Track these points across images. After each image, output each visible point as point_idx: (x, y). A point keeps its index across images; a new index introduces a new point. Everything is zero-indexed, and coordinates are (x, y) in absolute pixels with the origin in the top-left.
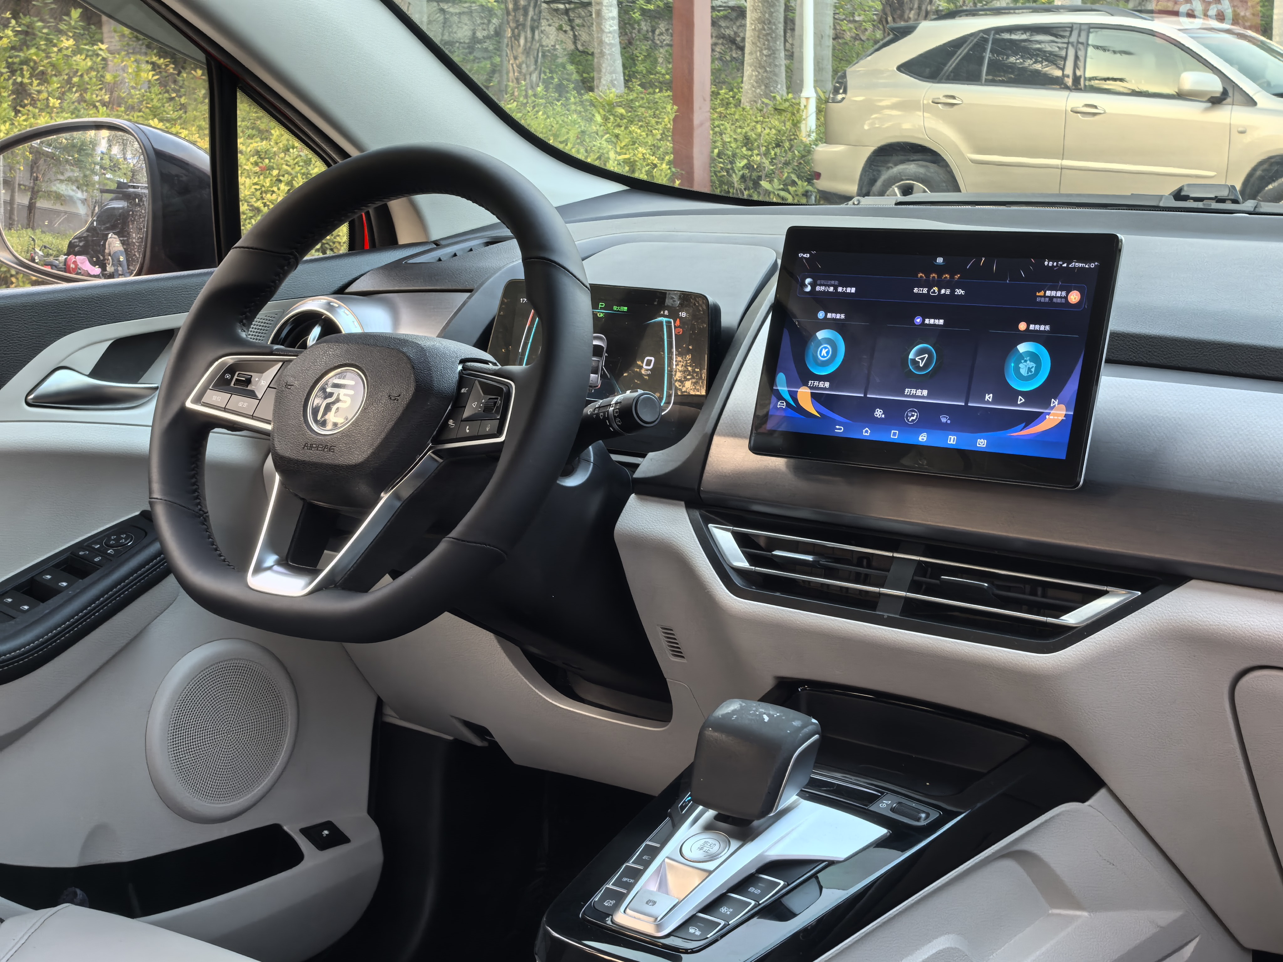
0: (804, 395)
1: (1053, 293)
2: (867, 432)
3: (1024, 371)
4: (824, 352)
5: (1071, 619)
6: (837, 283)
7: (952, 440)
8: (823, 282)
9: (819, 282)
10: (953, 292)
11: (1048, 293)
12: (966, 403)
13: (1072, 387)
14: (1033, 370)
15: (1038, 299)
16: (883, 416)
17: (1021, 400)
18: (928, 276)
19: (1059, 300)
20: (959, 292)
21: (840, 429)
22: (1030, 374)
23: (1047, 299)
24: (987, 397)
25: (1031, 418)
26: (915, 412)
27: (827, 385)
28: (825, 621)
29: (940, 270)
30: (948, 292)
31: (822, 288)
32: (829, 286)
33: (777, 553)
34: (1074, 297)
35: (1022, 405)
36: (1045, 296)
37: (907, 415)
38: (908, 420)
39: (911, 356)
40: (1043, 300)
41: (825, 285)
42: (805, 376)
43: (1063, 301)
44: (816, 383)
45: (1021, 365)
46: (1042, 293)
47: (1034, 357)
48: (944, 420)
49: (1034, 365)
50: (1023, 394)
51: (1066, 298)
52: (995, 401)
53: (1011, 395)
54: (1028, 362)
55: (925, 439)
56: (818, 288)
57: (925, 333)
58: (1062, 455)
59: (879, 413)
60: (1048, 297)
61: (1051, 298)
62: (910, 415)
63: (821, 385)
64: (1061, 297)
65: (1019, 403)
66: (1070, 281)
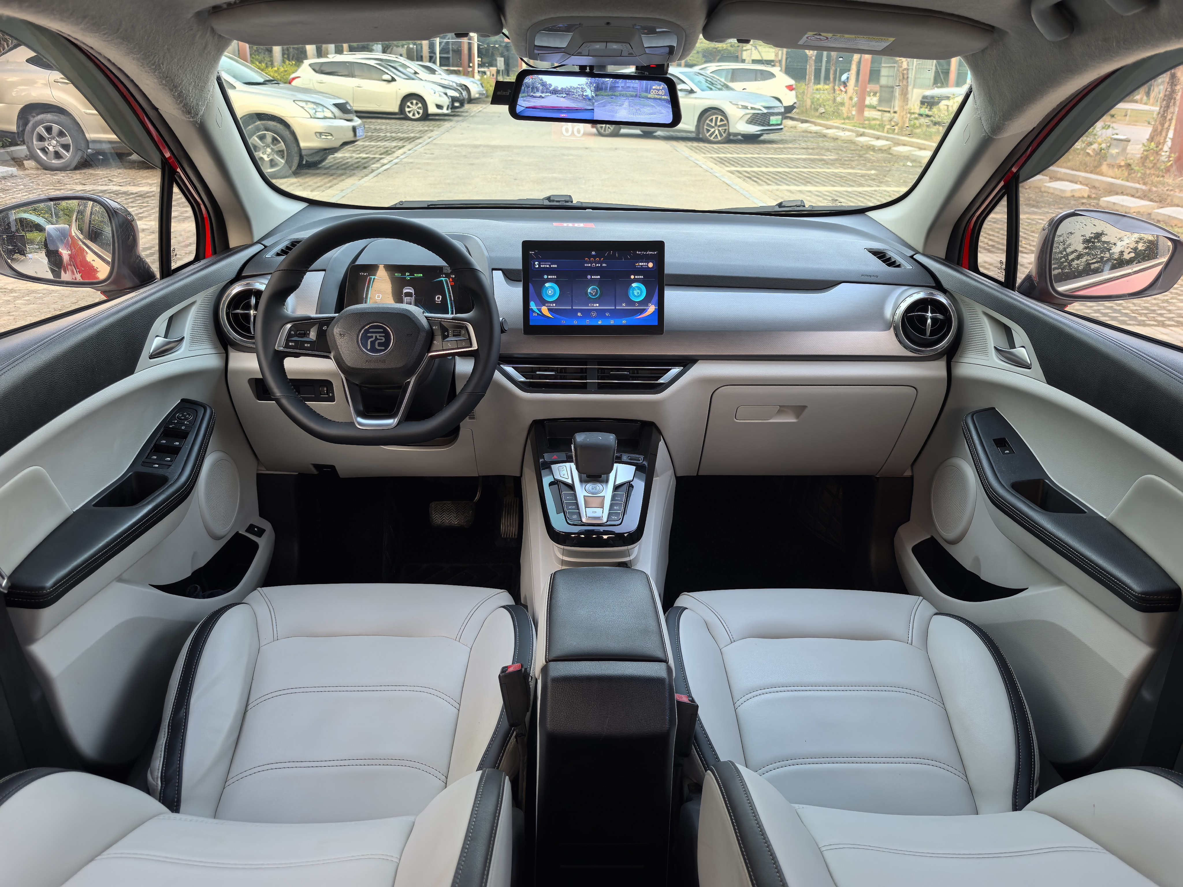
0: (545, 310)
1: (642, 264)
2: (576, 322)
3: (636, 294)
4: (550, 292)
5: (661, 381)
6: (550, 263)
7: (612, 322)
8: (543, 263)
12: (615, 307)
13: (656, 298)
16: (581, 315)
18: (590, 259)
19: (645, 266)
20: (604, 265)
21: (564, 322)
22: (638, 294)
23: (640, 266)
24: (623, 304)
25: (643, 311)
26: (595, 312)
27: (554, 305)
29: (594, 257)
30: (599, 265)
32: (547, 265)
33: (538, 373)
34: (651, 265)
35: (637, 306)
38: (592, 316)
39: (589, 291)
42: (544, 302)
44: (549, 305)
45: (634, 292)
46: (637, 264)
47: (639, 288)
48: (607, 315)
49: (640, 291)
50: (637, 302)
52: (626, 306)
53: (633, 303)
54: (637, 290)
55: (601, 322)
56: (542, 266)
57: (593, 282)
58: (656, 324)
66: (648, 259)
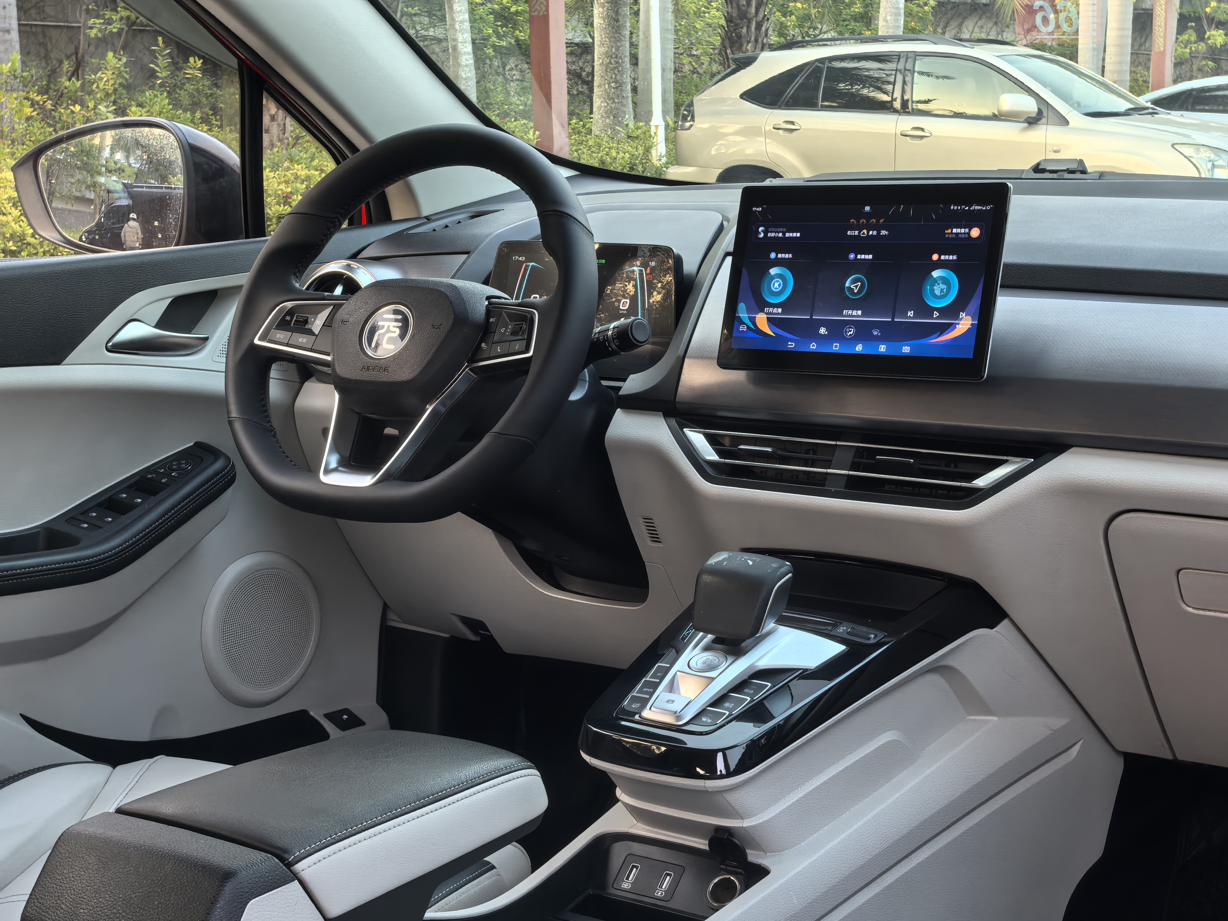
0: (761, 320)
1: (959, 230)
2: (813, 346)
3: (937, 292)
4: (776, 285)
5: (981, 482)
6: (785, 229)
7: (882, 349)
8: (773, 229)
9: (770, 229)
10: (879, 233)
11: (955, 231)
12: (893, 319)
13: (975, 303)
14: (945, 290)
15: (947, 236)
16: (826, 333)
17: (936, 314)
18: (858, 221)
19: (963, 236)
20: (884, 232)
21: (792, 345)
22: (942, 294)
23: (954, 236)
24: (909, 313)
25: (944, 328)
26: (852, 328)
27: (780, 310)
28: (784, 498)
29: (868, 216)
30: (875, 233)
31: (773, 235)
32: (778, 232)
33: (742, 447)
34: (975, 233)
35: (937, 318)
36: (952, 233)
37: (846, 331)
38: (847, 335)
39: (847, 285)
40: (950, 236)
41: (776, 232)
42: (761, 305)
43: (967, 236)
44: (771, 310)
45: (935, 287)
46: (949, 231)
47: (945, 280)
48: (875, 333)
49: (946, 287)
50: (937, 309)
51: (969, 233)
52: (915, 316)
53: (929, 311)
54: (941, 285)
55: (861, 348)
56: (769, 235)
57: (858, 266)
58: (970, 355)
59: (823, 331)
60: (954, 233)
61: (957, 234)
62: (848, 330)
63: (775, 310)
64: (964, 233)
65: (934, 316)
66: (969, 220)
